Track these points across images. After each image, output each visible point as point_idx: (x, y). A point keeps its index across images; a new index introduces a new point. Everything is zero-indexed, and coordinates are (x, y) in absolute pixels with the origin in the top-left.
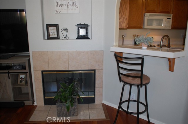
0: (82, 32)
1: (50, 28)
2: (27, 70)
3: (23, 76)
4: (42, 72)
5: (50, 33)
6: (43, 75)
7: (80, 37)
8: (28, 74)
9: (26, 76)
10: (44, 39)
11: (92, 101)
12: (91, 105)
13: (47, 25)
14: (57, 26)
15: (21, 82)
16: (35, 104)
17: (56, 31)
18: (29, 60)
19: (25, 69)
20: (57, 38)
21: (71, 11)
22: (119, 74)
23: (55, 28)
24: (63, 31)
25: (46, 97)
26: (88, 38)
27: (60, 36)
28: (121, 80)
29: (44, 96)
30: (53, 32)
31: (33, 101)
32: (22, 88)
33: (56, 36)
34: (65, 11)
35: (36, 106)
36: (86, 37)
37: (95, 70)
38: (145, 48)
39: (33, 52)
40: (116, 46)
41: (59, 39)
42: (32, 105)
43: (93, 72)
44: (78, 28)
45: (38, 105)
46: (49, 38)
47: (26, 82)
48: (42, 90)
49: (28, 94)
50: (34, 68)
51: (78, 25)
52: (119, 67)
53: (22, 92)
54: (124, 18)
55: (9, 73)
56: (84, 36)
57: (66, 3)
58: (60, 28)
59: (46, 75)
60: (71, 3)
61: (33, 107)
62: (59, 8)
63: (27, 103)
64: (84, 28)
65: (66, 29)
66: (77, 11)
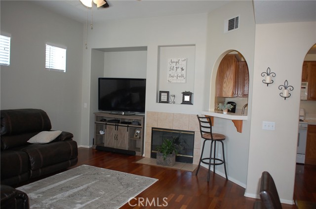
0: (187, 98)
1: (162, 94)
2: (142, 126)
3: (138, 132)
4: (153, 128)
5: (162, 98)
6: (152, 131)
7: (184, 102)
8: (142, 129)
9: (140, 132)
10: (157, 102)
11: (190, 161)
12: (189, 164)
13: (160, 91)
14: (168, 93)
15: (136, 136)
16: (144, 156)
17: (166, 96)
18: (144, 118)
19: (140, 125)
20: (167, 102)
21: (179, 82)
22: (201, 131)
23: (166, 94)
24: (171, 97)
25: (153, 151)
26: (192, 104)
27: (170, 100)
28: (202, 137)
29: (152, 150)
30: (164, 97)
31: (143, 153)
32: (137, 142)
33: (166, 100)
34: (175, 82)
36: (190, 103)
37: (194, 132)
38: (225, 112)
39: (147, 112)
40: (210, 111)
41: (168, 103)
42: (141, 155)
43: (193, 133)
44: (183, 95)
45: (146, 157)
46: (160, 102)
47: (140, 138)
48: (150, 144)
49: (140, 148)
50: (147, 124)
51: (183, 93)
52: (201, 126)
53: (137, 147)
54: (229, 88)
55: (128, 126)
56: (188, 102)
57: (176, 75)
58: (170, 94)
59: (155, 131)
60: (180, 75)
61: (142, 157)
62: (170, 79)
63: (138, 154)
64: (188, 95)
65: (174, 96)
66: (184, 81)
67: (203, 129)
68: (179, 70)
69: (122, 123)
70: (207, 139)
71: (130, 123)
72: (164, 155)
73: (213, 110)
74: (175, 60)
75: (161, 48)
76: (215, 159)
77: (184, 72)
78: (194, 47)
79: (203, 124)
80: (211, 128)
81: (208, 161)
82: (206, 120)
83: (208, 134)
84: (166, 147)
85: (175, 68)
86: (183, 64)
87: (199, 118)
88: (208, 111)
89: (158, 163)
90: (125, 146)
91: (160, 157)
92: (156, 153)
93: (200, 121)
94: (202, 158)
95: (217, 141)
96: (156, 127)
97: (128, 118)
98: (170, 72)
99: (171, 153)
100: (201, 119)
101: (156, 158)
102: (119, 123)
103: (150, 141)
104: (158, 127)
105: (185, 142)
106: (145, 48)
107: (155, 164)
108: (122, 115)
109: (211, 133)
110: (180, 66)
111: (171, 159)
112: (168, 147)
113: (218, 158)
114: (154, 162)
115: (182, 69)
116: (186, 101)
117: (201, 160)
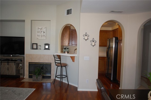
0: (47, 47)
1: (34, 45)
2: (23, 62)
3: (21, 65)
4: (29, 63)
5: (34, 47)
6: (29, 64)
8: (23, 64)
10: (31, 49)
11: (50, 77)
12: (49, 79)
13: (33, 44)
14: (37, 44)
15: (20, 67)
16: (25, 77)
17: (36, 46)
18: (24, 58)
19: (22, 61)
21: (42, 38)
22: (56, 63)
23: (36, 45)
24: (39, 46)
25: (29, 75)
26: (49, 50)
27: (38, 48)
28: (56, 65)
29: (29, 74)
30: (35, 46)
31: (24, 76)
32: (20, 70)
33: (36, 48)
34: (40, 38)
35: (25, 78)
37: (51, 63)
38: (66, 53)
40: (59, 53)
41: (37, 49)
42: (23, 77)
43: (50, 64)
44: (45, 45)
45: (26, 78)
46: (33, 49)
47: (22, 68)
48: (28, 71)
49: (22, 74)
50: (26, 61)
51: (45, 44)
52: (55, 60)
53: (20, 73)
54: (67, 41)
55: (15, 63)
56: (47, 48)
57: (41, 35)
58: (38, 45)
59: (30, 64)
60: (43, 35)
61: (23, 78)
62: (38, 37)
63: (21, 77)
64: (47, 45)
65: (40, 46)
66: (45, 38)
67: (56, 61)
68: (42, 33)
69: (11, 61)
70: (58, 66)
71: (16, 61)
72: (36, 76)
73: (60, 52)
74: (40, 28)
75: (32, 21)
76: (62, 75)
77: (45, 34)
78: (50, 21)
79: (56, 59)
80: (60, 61)
81: (59, 77)
82: (57, 57)
83: (59, 64)
84: (37, 72)
85: (40, 32)
86: (44, 30)
87: (54, 56)
88: (58, 53)
89: (33, 80)
90: (14, 73)
91: (34, 77)
92: (32, 75)
93: (55, 58)
94: (57, 75)
95: (63, 67)
96: (31, 62)
97: (14, 58)
98: (38, 34)
99: (40, 75)
100: (55, 57)
101: (32, 78)
102: (9, 61)
103: (28, 69)
104: (32, 62)
105: (46, 68)
106: (24, 21)
107: (32, 81)
108: (11, 56)
109: (61, 63)
110: (43, 31)
111: (40, 77)
112: (38, 72)
113: (64, 75)
114: (31, 80)
115: (44, 32)
116: (46, 48)
117: (56, 76)
